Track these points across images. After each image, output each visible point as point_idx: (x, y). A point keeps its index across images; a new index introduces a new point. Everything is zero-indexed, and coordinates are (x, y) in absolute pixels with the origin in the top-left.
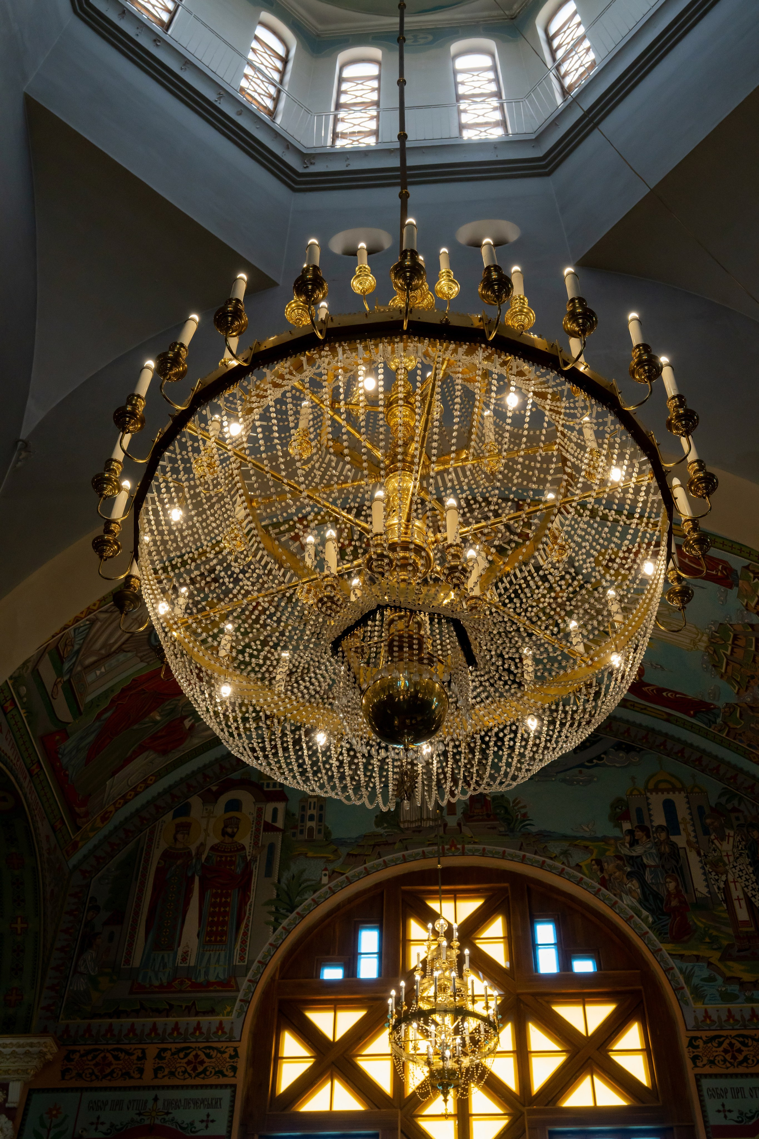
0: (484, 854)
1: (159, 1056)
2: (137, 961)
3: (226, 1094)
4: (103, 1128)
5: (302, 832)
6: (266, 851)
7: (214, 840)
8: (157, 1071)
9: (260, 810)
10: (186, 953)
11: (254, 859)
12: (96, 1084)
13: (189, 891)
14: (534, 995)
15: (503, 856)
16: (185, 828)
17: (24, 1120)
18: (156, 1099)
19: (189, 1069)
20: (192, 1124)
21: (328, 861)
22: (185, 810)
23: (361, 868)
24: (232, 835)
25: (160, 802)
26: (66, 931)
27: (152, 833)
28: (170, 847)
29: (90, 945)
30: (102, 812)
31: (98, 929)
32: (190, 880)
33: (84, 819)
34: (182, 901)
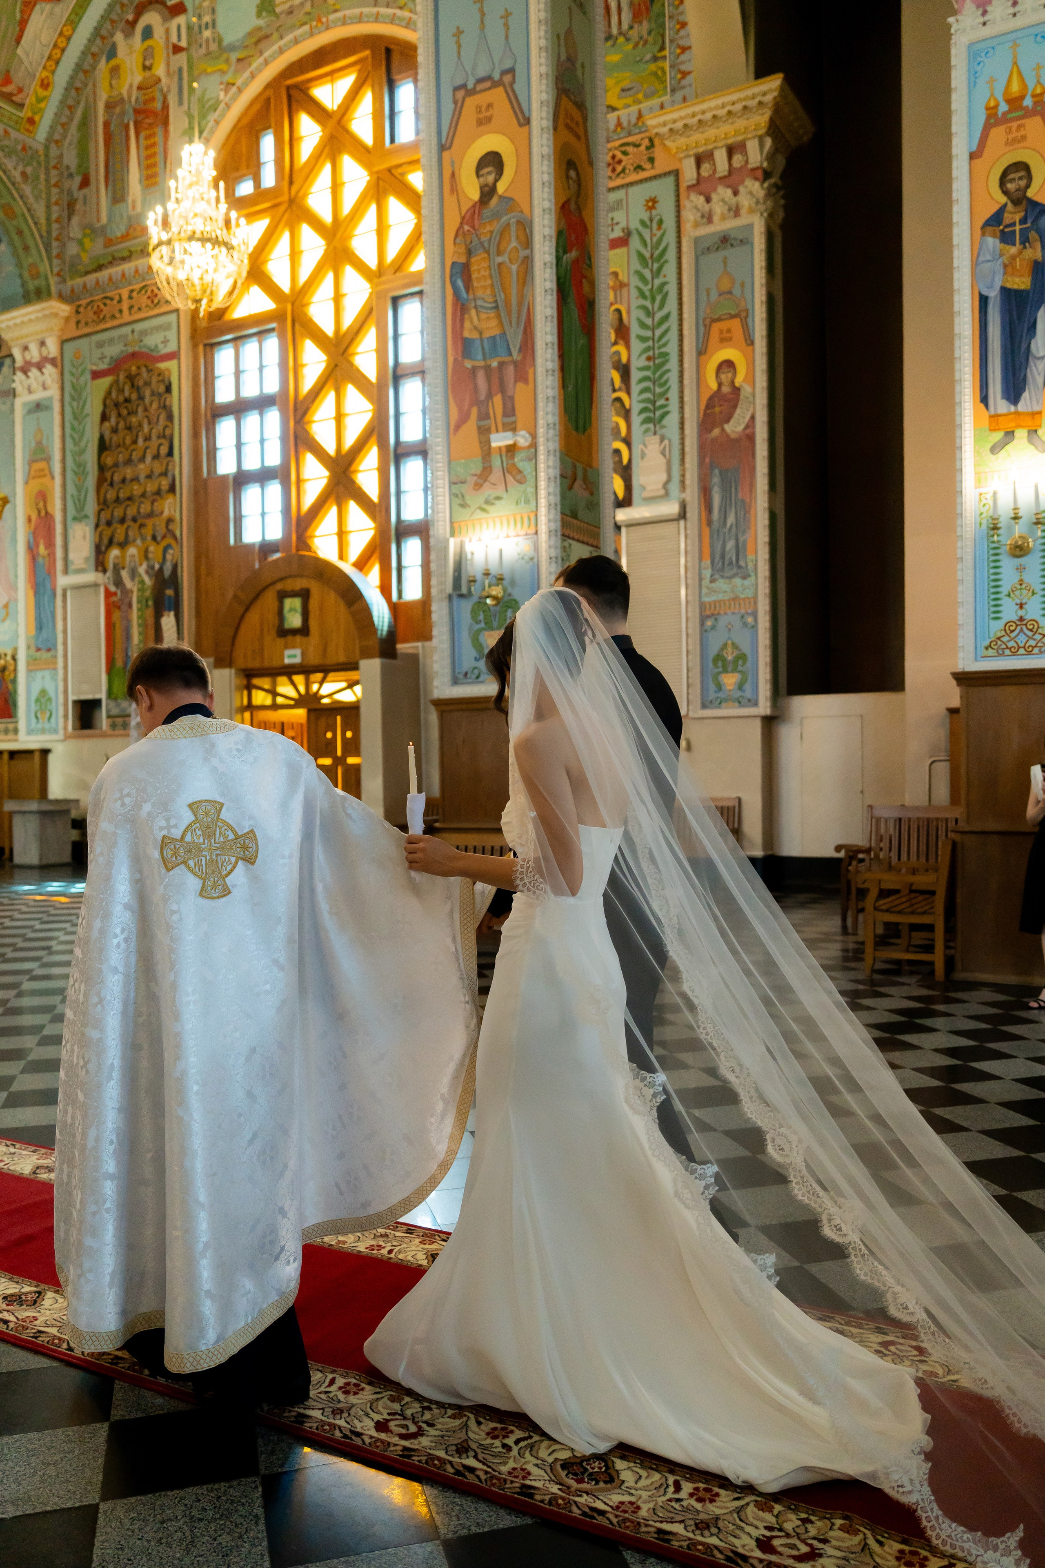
0: (344, 22)
1: (130, 297)
2: (104, 220)
3: (173, 318)
4: (107, 360)
5: (201, 46)
6: (176, 79)
7: (138, 78)
8: (131, 308)
9: (167, 31)
10: (134, 201)
11: (169, 91)
12: (98, 328)
14: (389, 170)
15: (360, 19)
16: (115, 71)
17: (62, 365)
18: (133, 332)
19: (149, 302)
20: (156, 346)
21: (223, 73)
23: (247, 74)
24: (150, 68)
25: (94, 49)
26: (56, 203)
27: (94, 85)
28: (110, 97)
29: (73, 211)
30: (37, 81)
31: (76, 194)
32: (127, 127)
33: (21, 96)
34: (125, 151)
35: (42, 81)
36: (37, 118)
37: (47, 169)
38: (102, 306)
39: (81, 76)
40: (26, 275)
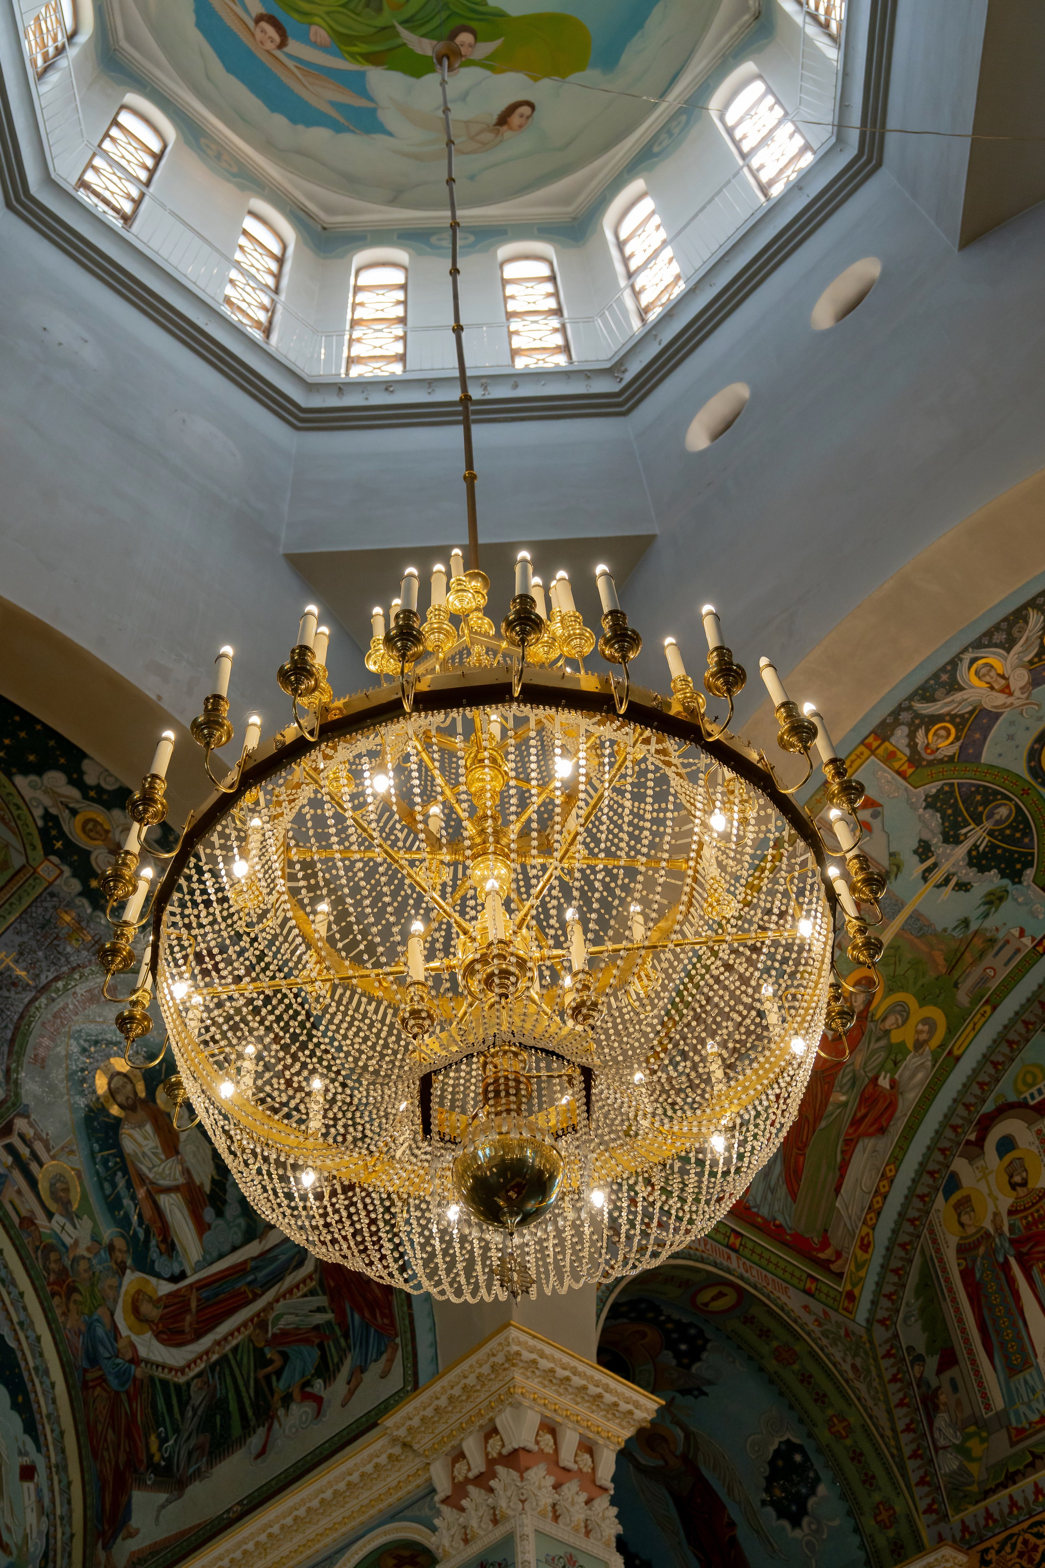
2: (998, 1402)
7: (1006, 1201)
9: (1039, 1133)
13: (1011, 1281)
16: (964, 1205)
22: (953, 1184)
24: (1024, 1184)
25: (921, 1190)
26: (901, 1404)
27: (932, 1232)
28: (962, 1238)
29: (936, 1408)
30: (856, 1242)
31: (934, 1383)
32: (1006, 1267)
33: (840, 1262)
34: (1010, 1299)
35: (862, 1239)
36: (856, 1292)
37: (875, 1359)
38: (1033, 1540)
39: (907, 1227)
40: (869, 1523)
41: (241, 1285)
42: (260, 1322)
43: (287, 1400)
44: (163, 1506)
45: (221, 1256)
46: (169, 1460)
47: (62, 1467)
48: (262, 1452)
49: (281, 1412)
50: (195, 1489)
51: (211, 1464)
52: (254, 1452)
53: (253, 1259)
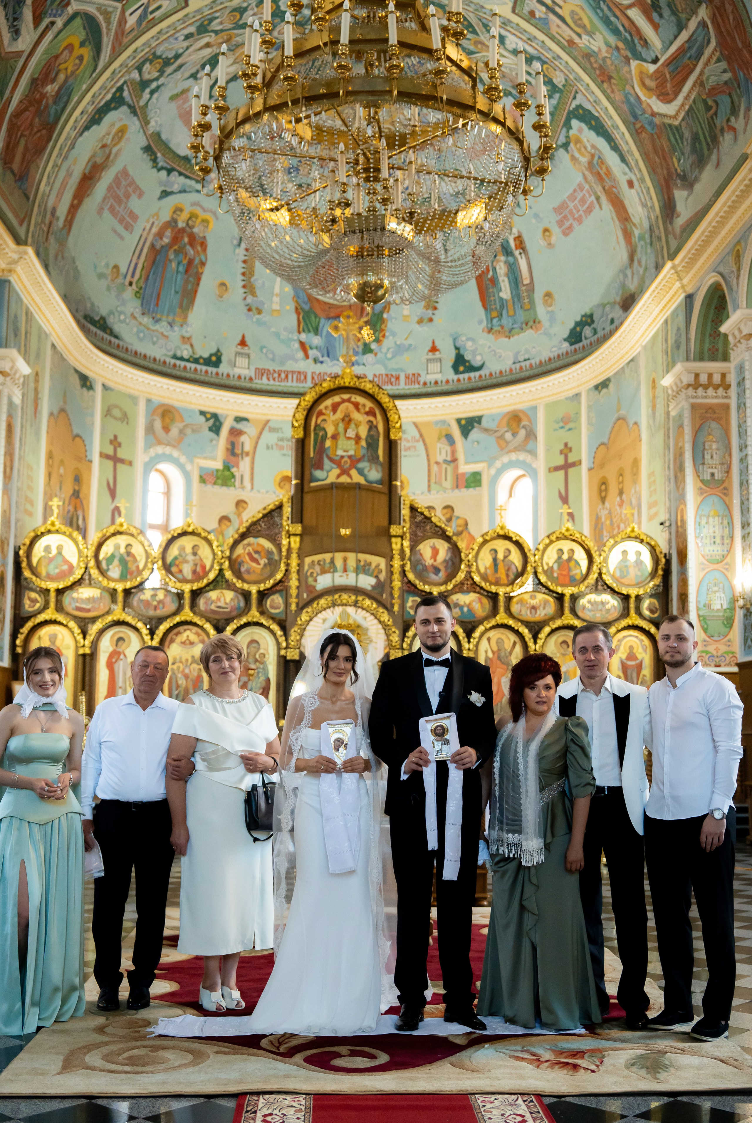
41: (685, 60)
42: (700, 83)
43: (722, 130)
44: (687, 199)
45: (671, 43)
46: (683, 171)
47: (642, 180)
48: (718, 165)
49: (721, 139)
50: (697, 187)
51: (700, 173)
52: (715, 164)
53: (686, 42)
